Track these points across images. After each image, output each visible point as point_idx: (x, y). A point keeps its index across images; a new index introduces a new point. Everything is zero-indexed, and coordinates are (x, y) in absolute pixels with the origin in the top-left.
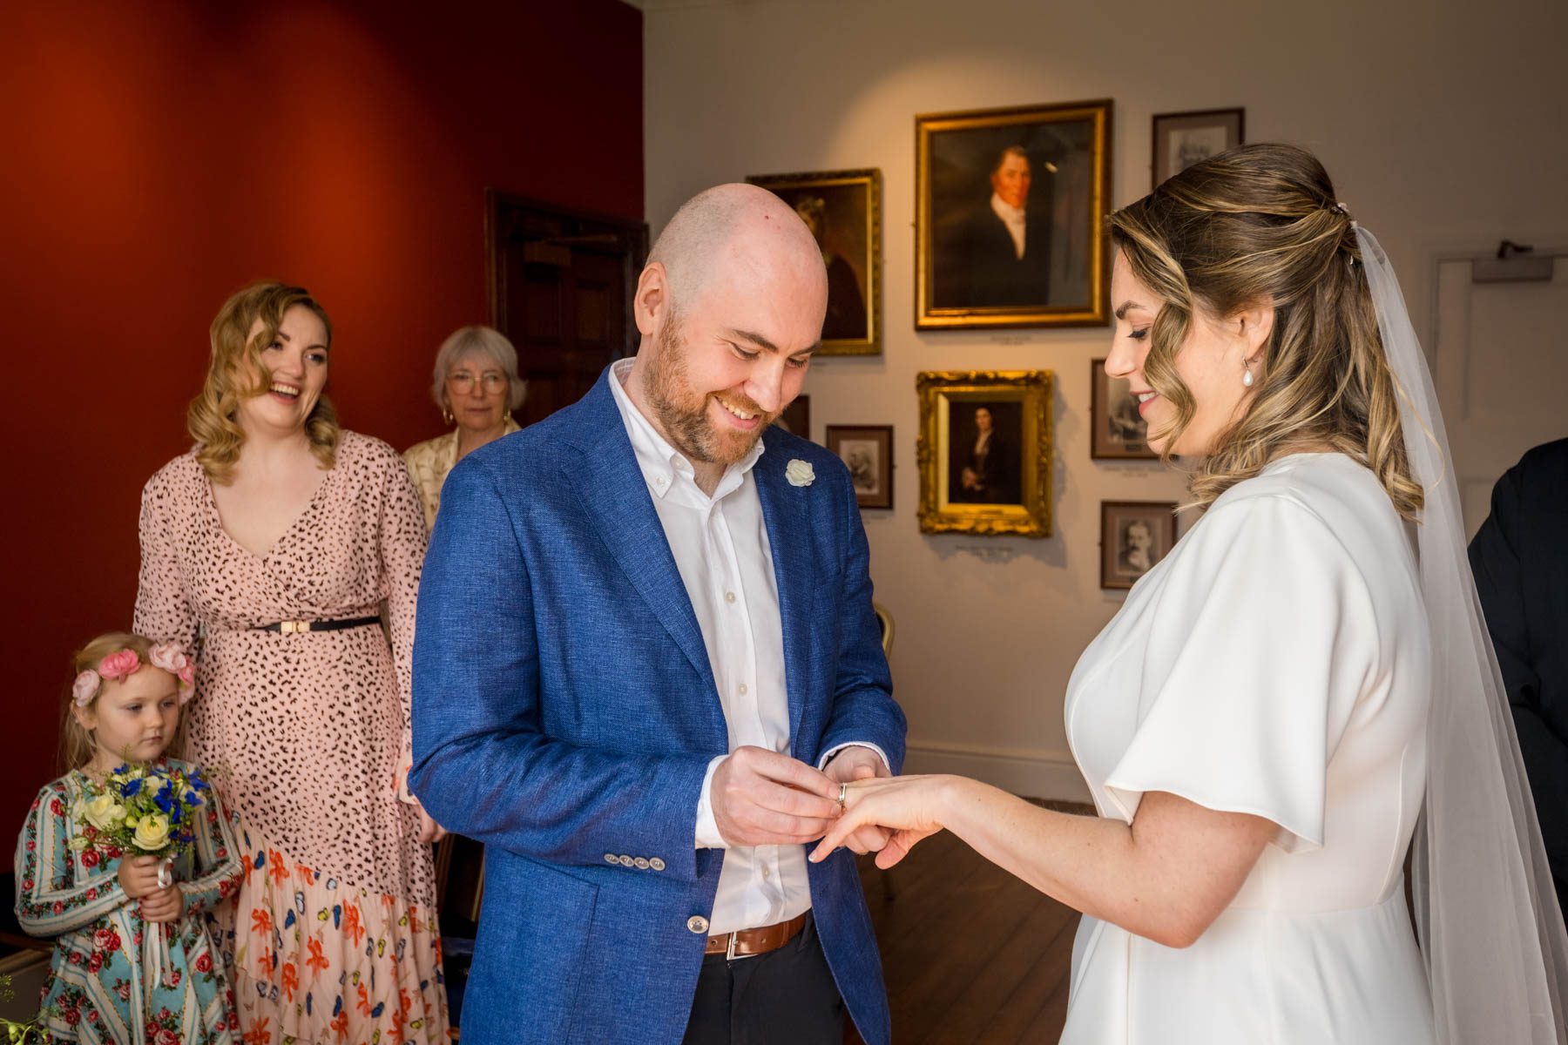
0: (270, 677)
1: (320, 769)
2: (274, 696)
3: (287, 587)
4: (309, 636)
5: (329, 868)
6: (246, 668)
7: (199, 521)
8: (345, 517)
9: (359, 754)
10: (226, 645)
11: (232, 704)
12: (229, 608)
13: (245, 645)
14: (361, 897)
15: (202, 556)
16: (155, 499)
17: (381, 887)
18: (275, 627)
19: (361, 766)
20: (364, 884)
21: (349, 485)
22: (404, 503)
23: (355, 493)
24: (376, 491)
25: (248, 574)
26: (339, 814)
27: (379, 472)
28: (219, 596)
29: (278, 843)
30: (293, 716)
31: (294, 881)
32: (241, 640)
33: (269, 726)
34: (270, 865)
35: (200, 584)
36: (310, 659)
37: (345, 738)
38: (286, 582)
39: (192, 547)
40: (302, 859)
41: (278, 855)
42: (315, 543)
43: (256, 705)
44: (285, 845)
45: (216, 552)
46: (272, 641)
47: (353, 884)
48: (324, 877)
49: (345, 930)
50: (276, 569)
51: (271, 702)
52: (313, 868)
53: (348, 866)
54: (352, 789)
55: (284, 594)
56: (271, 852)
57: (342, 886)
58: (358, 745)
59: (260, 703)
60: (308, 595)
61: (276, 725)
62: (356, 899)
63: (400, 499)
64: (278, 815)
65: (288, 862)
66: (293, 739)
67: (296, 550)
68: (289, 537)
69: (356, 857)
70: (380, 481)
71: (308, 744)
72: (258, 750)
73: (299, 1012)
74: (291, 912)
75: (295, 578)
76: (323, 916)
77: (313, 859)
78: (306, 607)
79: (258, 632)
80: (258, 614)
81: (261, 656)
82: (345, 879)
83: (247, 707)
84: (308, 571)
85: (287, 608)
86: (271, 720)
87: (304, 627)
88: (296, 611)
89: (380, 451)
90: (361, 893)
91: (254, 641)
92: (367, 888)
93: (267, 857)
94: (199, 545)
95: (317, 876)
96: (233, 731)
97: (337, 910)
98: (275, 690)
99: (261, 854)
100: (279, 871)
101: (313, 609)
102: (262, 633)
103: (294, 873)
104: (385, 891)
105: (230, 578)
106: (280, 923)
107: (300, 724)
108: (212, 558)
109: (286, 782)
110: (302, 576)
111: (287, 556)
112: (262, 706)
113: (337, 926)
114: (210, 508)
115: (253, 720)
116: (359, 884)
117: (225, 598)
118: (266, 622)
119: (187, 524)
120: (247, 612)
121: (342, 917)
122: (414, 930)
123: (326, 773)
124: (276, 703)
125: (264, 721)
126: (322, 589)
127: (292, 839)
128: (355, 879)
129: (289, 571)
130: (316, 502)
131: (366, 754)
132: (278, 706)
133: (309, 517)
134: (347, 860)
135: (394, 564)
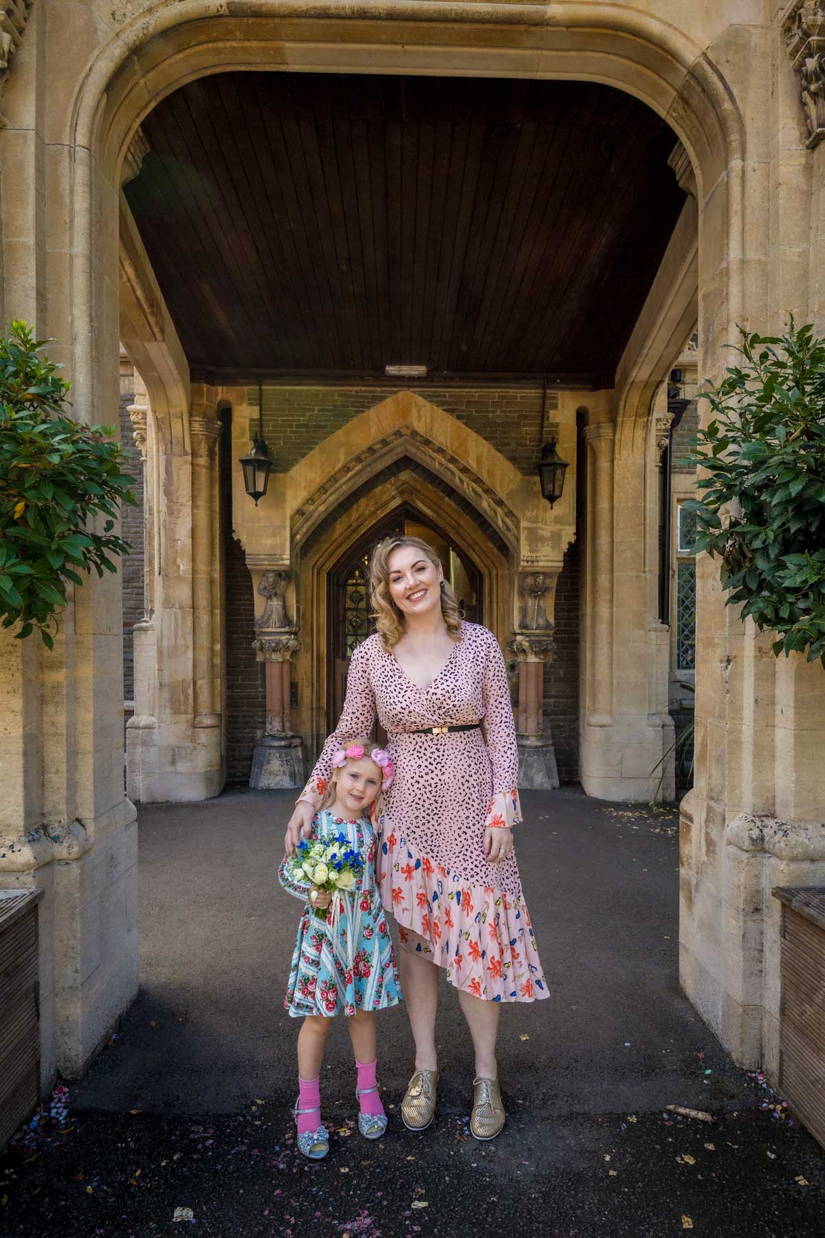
0: (429, 760)
1: (455, 812)
2: (432, 772)
3: (440, 708)
4: (448, 735)
5: (455, 869)
6: (415, 756)
7: (388, 669)
8: (468, 669)
9: (475, 804)
10: (402, 743)
11: (408, 777)
12: (408, 718)
13: (414, 742)
14: (472, 887)
15: (392, 688)
16: (360, 659)
17: (484, 882)
18: (429, 731)
19: (477, 811)
20: (473, 880)
21: (468, 651)
22: (497, 659)
23: (471, 656)
24: (482, 654)
25: (418, 699)
26: (462, 839)
27: (482, 643)
28: (403, 711)
29: (427, 853)
30: (443, 782)
31: (436, 875)
32: (411, 739)
33: (429, 788)
34: (423, 866)
35: (391, 704)
36: (450, 749)
37: (469, 795)
38: (440, 705)
39: (385, 684)
40: (441, 862)
41: (427, 860)
42: (454, 683)
43: (422, 777)
44: (431, 854)
45: (400, 686)
46: (428, 739)
47: (468, 879)
48: (452, 874)
49: (463, 905)
50: (434, 697)
51: (431, 775)
52: (446, 868)
53: (465, 869)
54: (471, 825)
55: (437, 712)
56: (423, 858)
57: (461, 880)
58: (475, 799)
59: (424, 776)
60: (451, 712)
61: (433, 788)
62: (469, 888)
63: (494, 657)
64: (429, 838)
65: (433, 864)
66: (442, 796)
67: (444, 686)
68: (439, 680)
69: (470, 864)
70: (484, 648)
71: (450, 798)
72: (421, 802)
73: (442, 951)
74: (435, 892)
75: (445, 703)
76: (450, 896)
77: (446, 863)
78: (448, 719)
79: (420, 734)
80: (423, 722)
81: (423, 748)
82: (463, 876)
83: (416, 778)
84: (453, 699)
85: (438, 720)
86: (430, 785)
87: (445, 730)
88: (442, 721)
89: (481, 631)
90: (472, 885)
91: (419, 740)
92: (476, 883)
93: (421, 861)
94: (389, 683)
95: (448, 873)
96: (407, 792)
97: (458, 894)
98: (432, 768)
99: (418, 861)
100: (428, 869)
101: (451, 721)
102: (423, 735)
103: (437, 870)
104: (487, 885)
105: (408, 701)
106: (430, 899)
107: (446, 787)
108: (398, 690)
109: (435, 820)
110: (449, 701)
111: (440, 689)
112: (426, 777)
113: (458, 903)
114: (394, 662)
115: (420, 786)
116: (471, 880)
117: (406, 712)
118: (426, 727)
119: (380, 671)
120: (417, 720)
121: (461, 898)
122: (505, 908)
123: (457, 815)
124: (433, 775)
125: (427, 786)
126: (459, 709)
127: (436, 851)
128: (469, 877)
129: (442, 698)
130: (452, 660)
131: (479, 804)
132: (434, 777)
133: (449, 668)
134: (465, 865)
135: (490, 694)
